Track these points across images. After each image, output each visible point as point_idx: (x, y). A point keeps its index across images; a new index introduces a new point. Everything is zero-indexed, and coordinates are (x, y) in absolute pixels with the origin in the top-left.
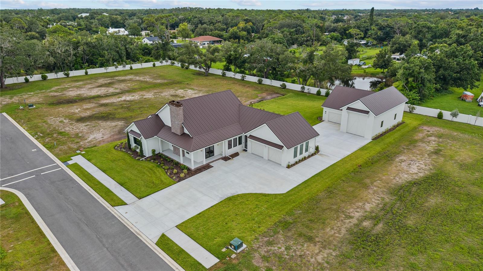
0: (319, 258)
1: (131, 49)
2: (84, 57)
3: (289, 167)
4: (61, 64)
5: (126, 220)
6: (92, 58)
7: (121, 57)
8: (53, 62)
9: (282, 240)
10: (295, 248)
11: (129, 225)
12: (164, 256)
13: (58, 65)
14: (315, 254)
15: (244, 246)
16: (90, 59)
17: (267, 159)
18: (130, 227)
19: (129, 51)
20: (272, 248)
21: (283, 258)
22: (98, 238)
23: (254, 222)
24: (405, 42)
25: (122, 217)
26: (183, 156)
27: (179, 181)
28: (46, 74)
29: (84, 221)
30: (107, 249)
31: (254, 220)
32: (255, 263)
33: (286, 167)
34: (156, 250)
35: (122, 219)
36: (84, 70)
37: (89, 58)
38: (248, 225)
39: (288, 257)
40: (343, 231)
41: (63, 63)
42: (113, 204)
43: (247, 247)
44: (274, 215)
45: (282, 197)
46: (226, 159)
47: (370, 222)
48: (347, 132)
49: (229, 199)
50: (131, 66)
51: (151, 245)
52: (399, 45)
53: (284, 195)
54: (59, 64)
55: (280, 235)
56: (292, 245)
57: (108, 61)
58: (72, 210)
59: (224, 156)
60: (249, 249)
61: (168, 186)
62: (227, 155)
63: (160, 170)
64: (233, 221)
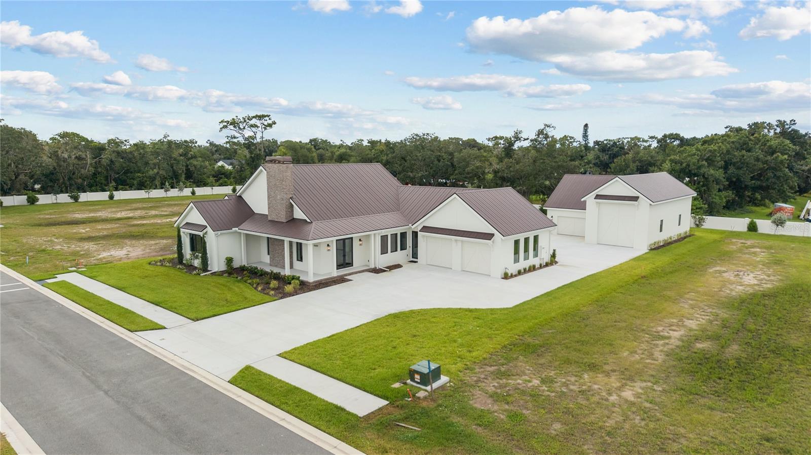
0: (628, 394)
1: (195, 167)
2: (110, 176)
3: (506, 276)
4: (66, 179)
5: (160, 350)
6: (125, 178)
7: (176, 175)
8: (51, 168)
9: (529, 370)
10: (564, 380)
11: (166, 357)
12: (248, 401)
13: (61, 181)
14: (613, 389)
15: (444, 379)
16: (120, 179)
17: (460, 270)
18: (169, 359)
19: (192, 169)
20: (510, 381)
21: (542, 395)
22: (88, 377)
23: (456, 345)
24: (649, 158)
25: (150, 345)
26: (290, 268)
27: (281, 298)
28: (37, 196)
29: (59, 353)
30: (106, 393)
31: (455, 341)
32: (477, 405)
33: (500, 277)
34: (229, 391)
35: (150, 348)
36: (108, 193)
37: (118, 177)
38: (444, 348)
39: (553, 394)
40: (660, 357)
41: (70, 179)
42: (133, 327)
43: (450, 381)
44: (499, 335)
45: (506, 312)
46: (376, 271)
47: (709, 343)
48: (598, 244)
49: (396, 316)
50: (193, 190)
51: (216, 384)
52: (640, 162)
53: (511, 310)
54: (63, 178)
55: (520, 362)
56: (555, 377)
57: (153, 179)
58: (36, 338)
59: (373, 267)
60: (454, 383)
61: (258, 303)
62: (379, 266)
63: (241, 285)
64: (408, 344)
